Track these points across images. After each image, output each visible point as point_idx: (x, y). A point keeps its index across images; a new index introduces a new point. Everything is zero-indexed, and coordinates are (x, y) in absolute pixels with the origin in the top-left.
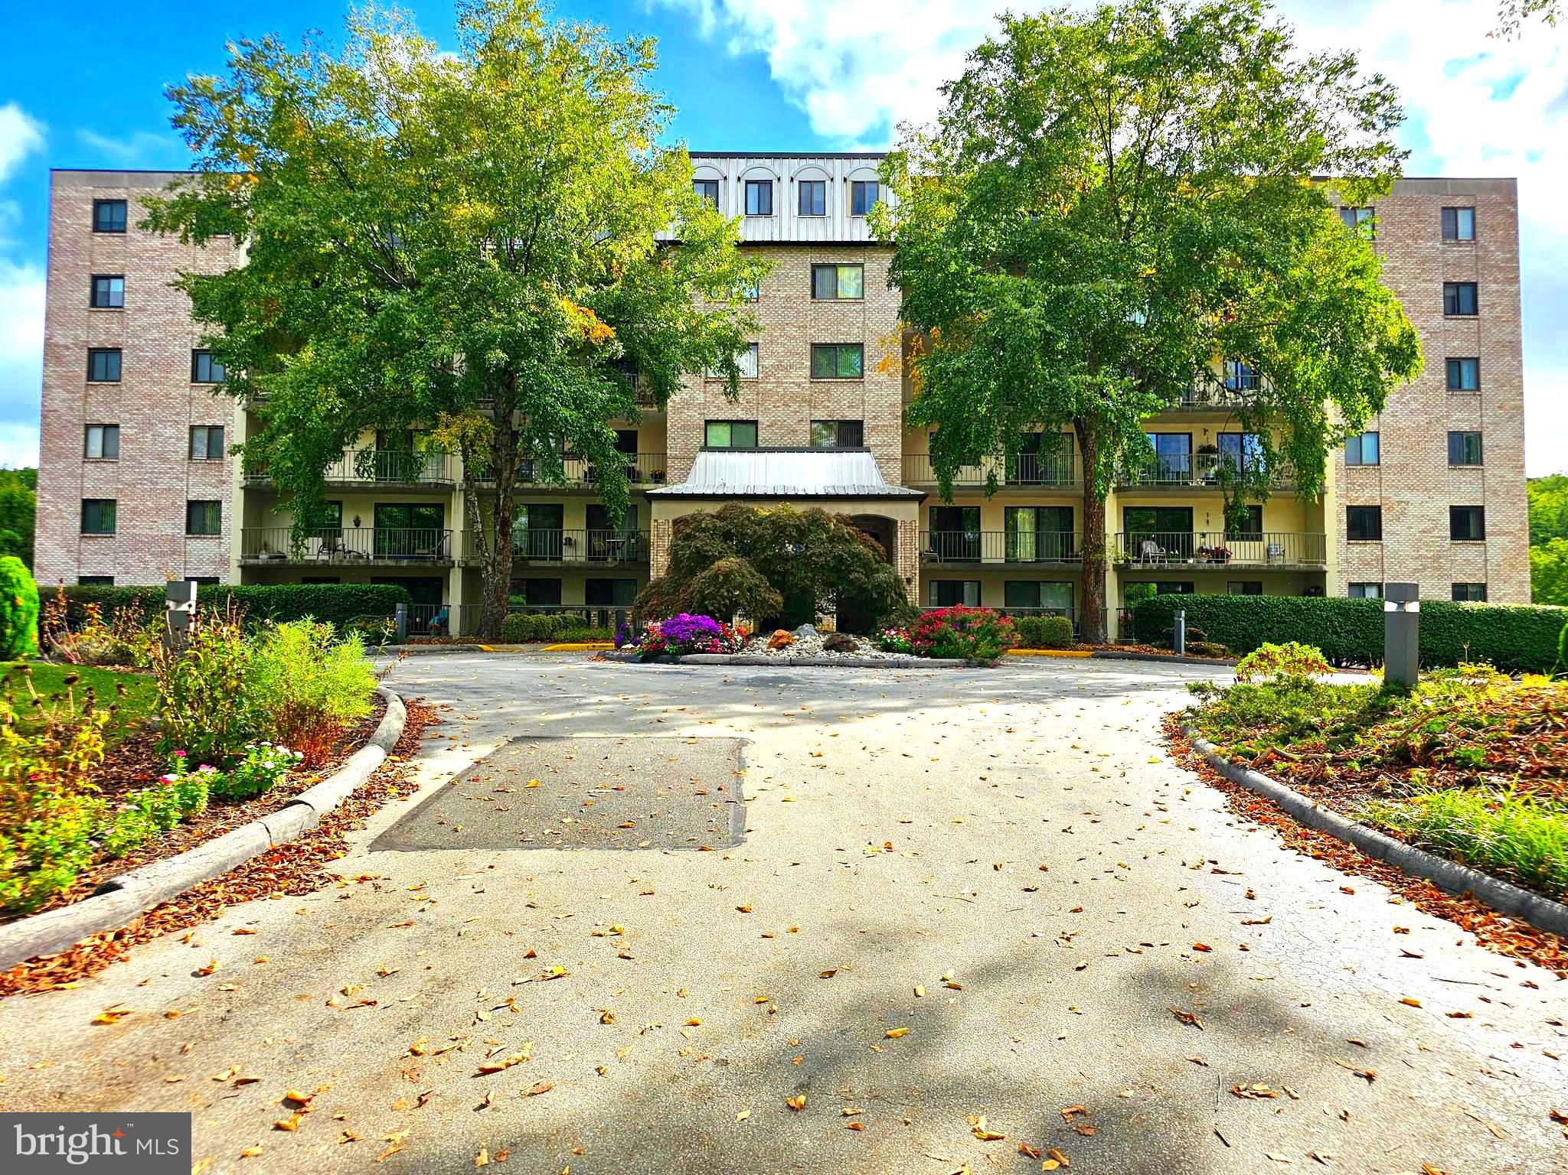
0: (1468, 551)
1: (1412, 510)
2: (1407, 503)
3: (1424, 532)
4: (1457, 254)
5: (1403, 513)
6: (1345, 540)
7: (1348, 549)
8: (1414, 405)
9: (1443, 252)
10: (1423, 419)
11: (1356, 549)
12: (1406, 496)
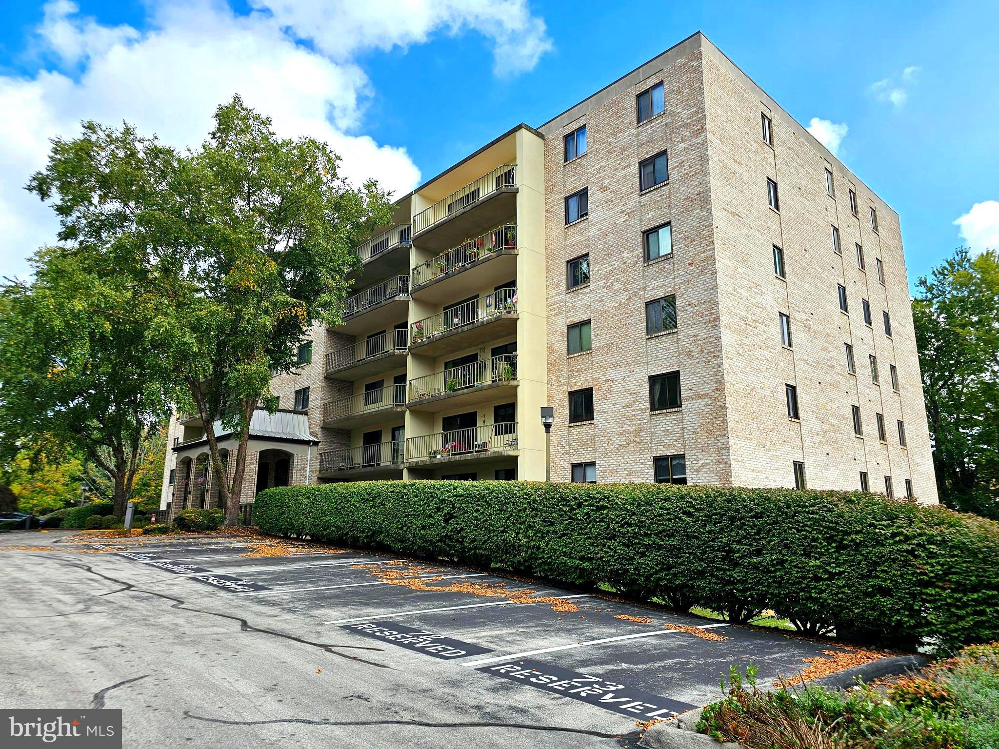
0: (667, 421)
1: (616, 387)
2: (612, 380)
3: (627, 406)
4: (649, 131)
5: (609, 391)
6: (567, 424)
7: (569, 432)
8: (617, 286)
9: (638, 135)
10: (623, 297)
11: (575, 431)
12: (611, 374)
